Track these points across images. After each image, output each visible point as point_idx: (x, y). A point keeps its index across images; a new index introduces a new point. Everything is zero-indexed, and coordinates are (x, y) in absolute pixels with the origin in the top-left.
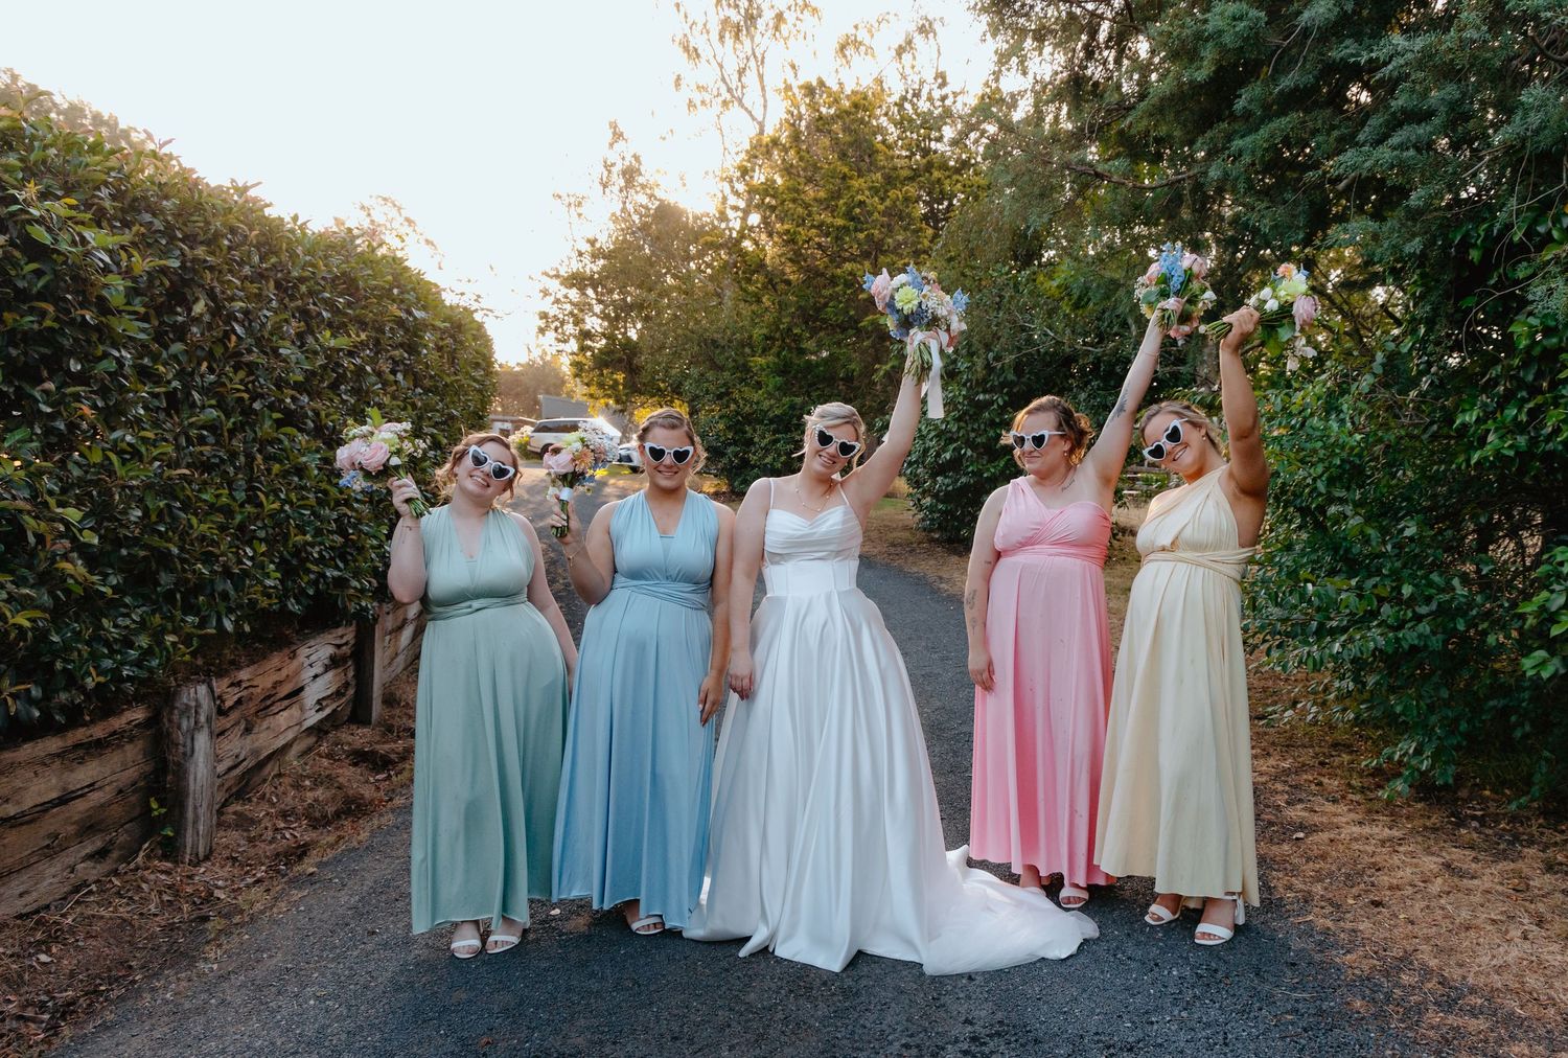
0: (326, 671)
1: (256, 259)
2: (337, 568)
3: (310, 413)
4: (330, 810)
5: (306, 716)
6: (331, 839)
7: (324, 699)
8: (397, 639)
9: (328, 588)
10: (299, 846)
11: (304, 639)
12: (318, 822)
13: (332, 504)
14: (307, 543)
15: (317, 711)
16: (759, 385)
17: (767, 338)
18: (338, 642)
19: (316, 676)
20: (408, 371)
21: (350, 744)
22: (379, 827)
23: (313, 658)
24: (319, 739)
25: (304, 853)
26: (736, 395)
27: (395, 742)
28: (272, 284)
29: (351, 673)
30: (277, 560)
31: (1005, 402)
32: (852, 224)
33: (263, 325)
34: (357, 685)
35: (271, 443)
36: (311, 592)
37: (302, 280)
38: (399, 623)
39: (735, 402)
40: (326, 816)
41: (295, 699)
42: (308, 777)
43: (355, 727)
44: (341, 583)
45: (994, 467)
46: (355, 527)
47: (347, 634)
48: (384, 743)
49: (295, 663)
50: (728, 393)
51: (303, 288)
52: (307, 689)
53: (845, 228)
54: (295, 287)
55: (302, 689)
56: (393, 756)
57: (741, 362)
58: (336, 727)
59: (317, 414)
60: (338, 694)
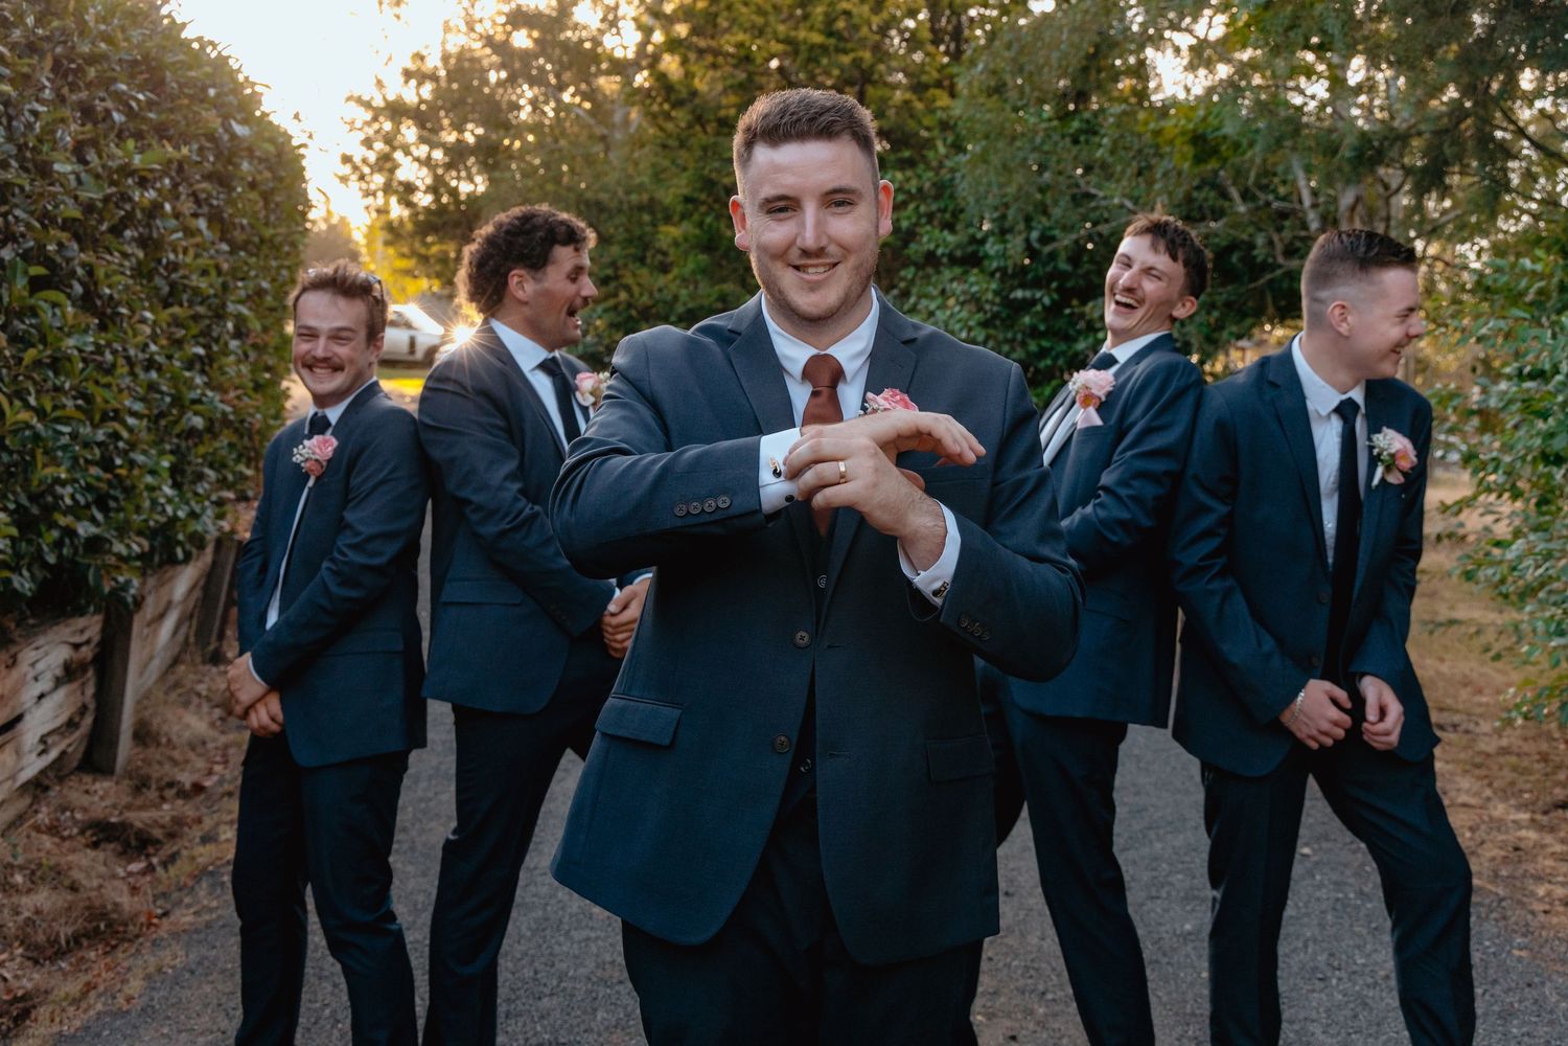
0: (56, 687)
1: (30, 20)
2: (93, 520)
3: (80, 271)
4: (65, 931)
5: (24, 761)
6: (73, 987)
7: (50, 733)
8: (155, 632)
9: (76, 553)
10: (16, 1000)
11: (30, 634)
12: (45, 952)
13: (97, 417)
14: (57, 481)
15: (40, 754)
16: (664, 269)
17: (687, 200)
18: (78, 639)
19: (41, 696)
20: (215, 218)
21: (85, 810)
22: (159, 970)
23: (40, 666)
24: (36, 800)
25: (25, 1014)
26: (629, 280)
27: (157, 807)
28: (48, 63)
29: (90, 690)
30: (12, 506)
31: (1053, 301)
32: (832, 41)
33: (29, 126)
34: (98, 709)
35: (20, 316)
36: (51, 559)
37: (92, 59)
38: (160, 609)
39: (628, 289)
40: (57, 940)
41: (8, 735)
42: (21, 868)
43: (87, 779)
44: (95, 545)
45: (1037, 395)
46: (125, 454)
47: (91, 626)
48: (141, 808)
49: (15, 674)
50: (617, 277)
51: (92, 72)
52: (28, 718)
53: (824, 48)
54: (79, 70)
55: (19, 718)
56: (157, 833)
57: (638, 232)
58: (61, 780)
59: (90, 272)
60: (71, 724)
